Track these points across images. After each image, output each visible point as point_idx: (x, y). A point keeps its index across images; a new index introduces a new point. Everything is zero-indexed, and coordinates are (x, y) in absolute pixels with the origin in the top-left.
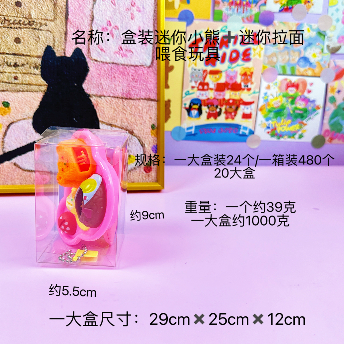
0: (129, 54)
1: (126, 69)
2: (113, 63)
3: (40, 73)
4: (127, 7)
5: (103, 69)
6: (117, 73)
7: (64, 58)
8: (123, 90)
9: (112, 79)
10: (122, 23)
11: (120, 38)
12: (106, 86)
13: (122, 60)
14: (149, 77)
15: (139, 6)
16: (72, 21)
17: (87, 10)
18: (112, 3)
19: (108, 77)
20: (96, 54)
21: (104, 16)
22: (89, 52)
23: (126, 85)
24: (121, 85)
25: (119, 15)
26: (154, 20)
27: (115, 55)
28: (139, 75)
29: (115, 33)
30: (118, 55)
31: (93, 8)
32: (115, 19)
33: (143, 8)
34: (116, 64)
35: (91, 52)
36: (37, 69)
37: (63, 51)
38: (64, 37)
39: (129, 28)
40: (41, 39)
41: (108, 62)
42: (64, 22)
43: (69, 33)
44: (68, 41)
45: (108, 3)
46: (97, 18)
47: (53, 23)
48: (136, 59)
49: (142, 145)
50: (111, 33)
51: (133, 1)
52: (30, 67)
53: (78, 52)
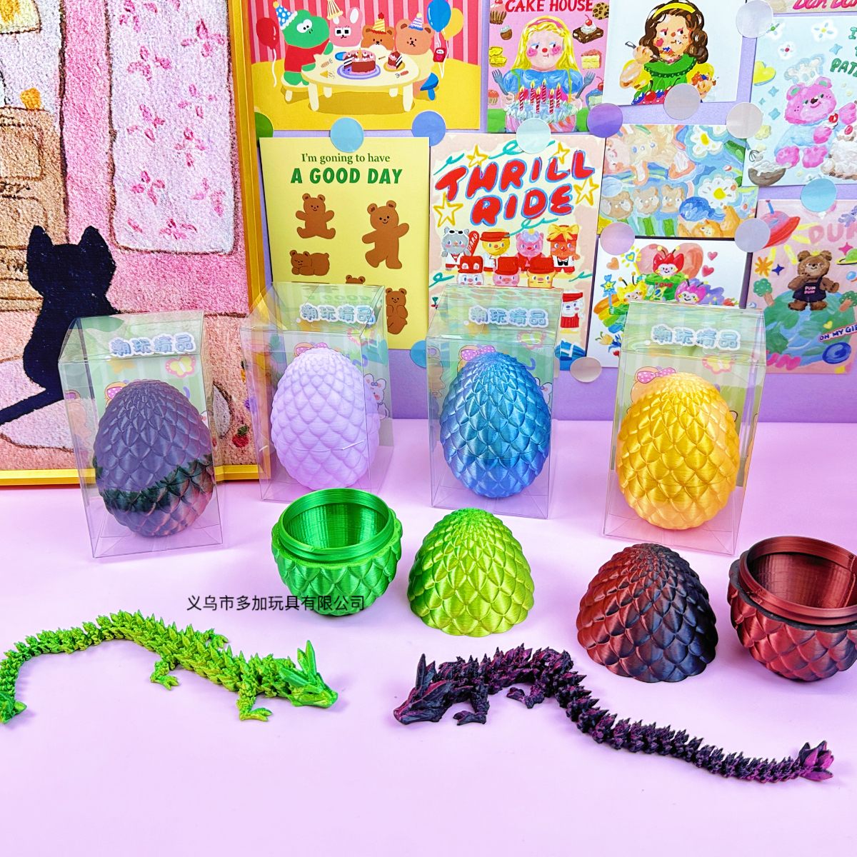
0: (190, 231)
1: (185, 260)
2: (159, 252)
3: (27, 278)
4: (177, 142)
5: (140, 263)
6: (167, 268)
7: (68, 247)
8: (181, 299)
9: (159, 280)
10: (171, 173)
11: (168, 204)
12: (149, 295)
13: (175, 244)
14: (231, 273)
15: (201, 138)
16: (73, 176)
17: (101, 154)
18: (147, 136)
19: (152, 278)
20: (125, 235)
21: (133, 163)
22: (112, 234)
23: (187, 289)
24: (177, 291)
25: (162, 159)
26: (232, 163)
27: (162, 236)
28: (210, 270)
29: (159, 193)
30: (166, 236)
31: (111, 150)
32: (156, 167)
33: (209, 140)
34: (165, 252)
35: (117, 234)
36: (21, 271)
37: (64, 235)
38: (62, 209)
39: (185, 182)
40: (21, 215)
41: (149, 249)
42: (60, 179)
43: (70, 200)
44: (71, 215)
45: (139, 136)
46: (122, 168)
47: (40, 183)
48: (204, 241)
49: (226, 399)
50: (149, 194)
51: (187, 129)
52: (8, 267)
53: (91, 234)
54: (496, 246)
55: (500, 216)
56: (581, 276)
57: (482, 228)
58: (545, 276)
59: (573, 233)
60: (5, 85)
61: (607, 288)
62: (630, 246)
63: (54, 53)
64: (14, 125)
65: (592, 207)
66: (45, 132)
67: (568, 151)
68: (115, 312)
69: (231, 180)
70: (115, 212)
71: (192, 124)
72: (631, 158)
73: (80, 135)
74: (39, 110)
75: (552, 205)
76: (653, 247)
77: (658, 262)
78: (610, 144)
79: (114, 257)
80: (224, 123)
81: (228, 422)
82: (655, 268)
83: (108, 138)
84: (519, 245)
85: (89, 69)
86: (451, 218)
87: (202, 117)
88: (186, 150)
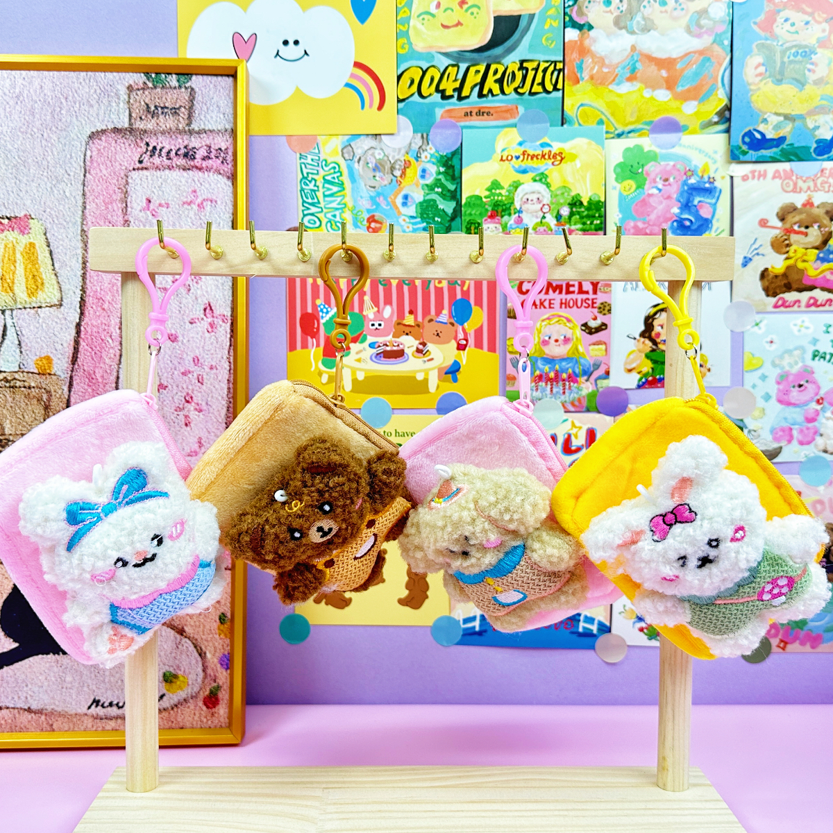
4: (177, 405)
15: (200, 402)
33: (207, 404)
39: (181, 441)
51: (188, 394)
60: (21, 352)
63: (71, 326)
64: (25, 387)
66: (53, 393)
67: (581, 428)
71: (193, 390)
74: (50, 374)
80: (222, 389)
85: (102, 340)
87: (202, 384)
88: (185, 412)
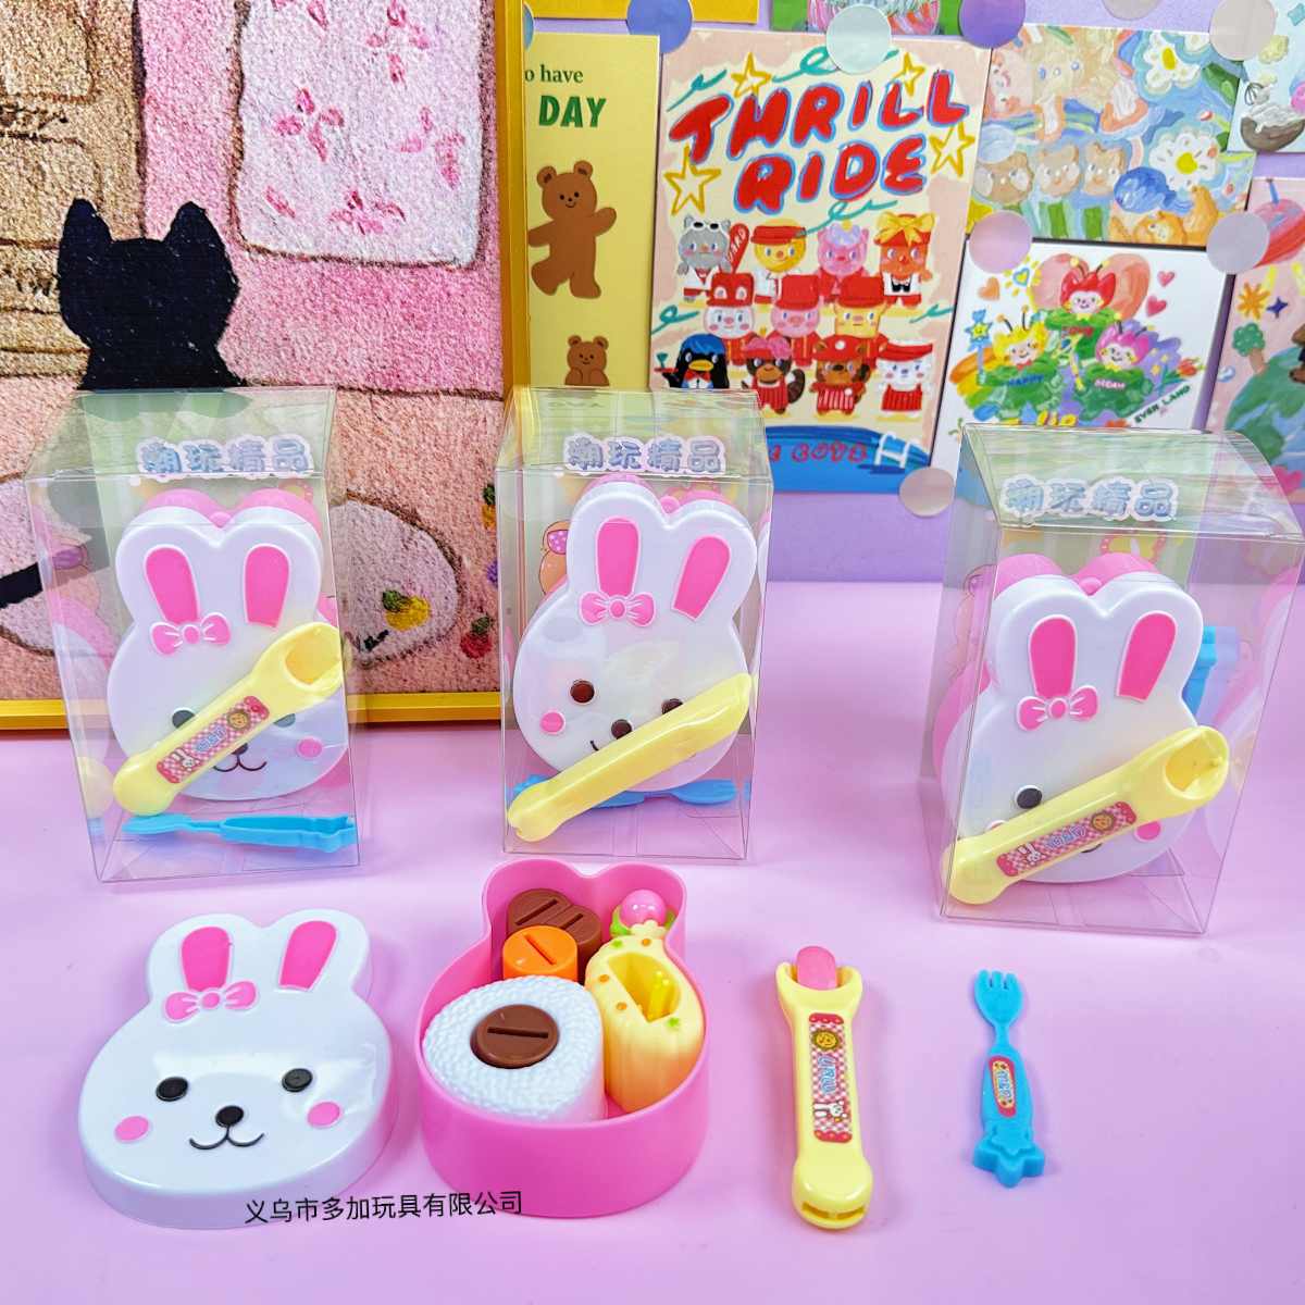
0: (390, 217)
1: (379, 279)
2: (327, 259)
4: (373, 31)
5: (288, 281)
6: (343, 294)
7: (143, 246)
8: (369, 359)
9: (325, 318)
10: (357, 95)
11: (349, 159)
12: (303, 347)
13: (361, 244)
14: (470, 309)
15: (422, 24)
16: (158, 96)
17: (216, 51)
18: (313, 15)
19: (311, 313)
20: (259, 223)
21: (282, 74)
22: (233, 218)
23: (381, 338)
24: (362, 341)
25: (341, 65)
26: (481, 76)
27: (333, 226)
28: (429, 299)
29: (329, 136)
30: (343, 226)
31: (237, 43)
32: (328, 81)
33: (437, 28)
34: (340, 260)
35: (243, 219)
36: (46, 293)
37: (135, 220)
38: (133, 165)
39: (384, 114)
40: (48, 175)
41: (308, 253)
42: (130, 103)
43: (151, 147)
44: (150, 178)
45: (295, 15)
46: (258, 82)
47: (89, 110)
48: (417, 240)
49: (451, 562)
50: (312, 138)
51: (394, 5)
52: (19, 285)
53: (191, 219)
54: (780, 254)
55: (791, 195)
56: (932, 313)
57: (756, 218)
58: (867, 313)
59: (923, 229)
61: (976, 335)
62: (1024, 256)
65: (961, 180)
67: (922, 70)
68: (233, 381)
69: (478, 111)
70: (240, 175)
72: (1035, 88)
73: (175, 9)
75: (887, 174)
76: (1065, 258)
77: (1070, 287)
78: (999, 60)
79: (236, 268)
81: (452, 608)
82: (1065, 298)
83: (232, 20)
84: (822, 253)
86: (697, 197)
88: (390, 48)
